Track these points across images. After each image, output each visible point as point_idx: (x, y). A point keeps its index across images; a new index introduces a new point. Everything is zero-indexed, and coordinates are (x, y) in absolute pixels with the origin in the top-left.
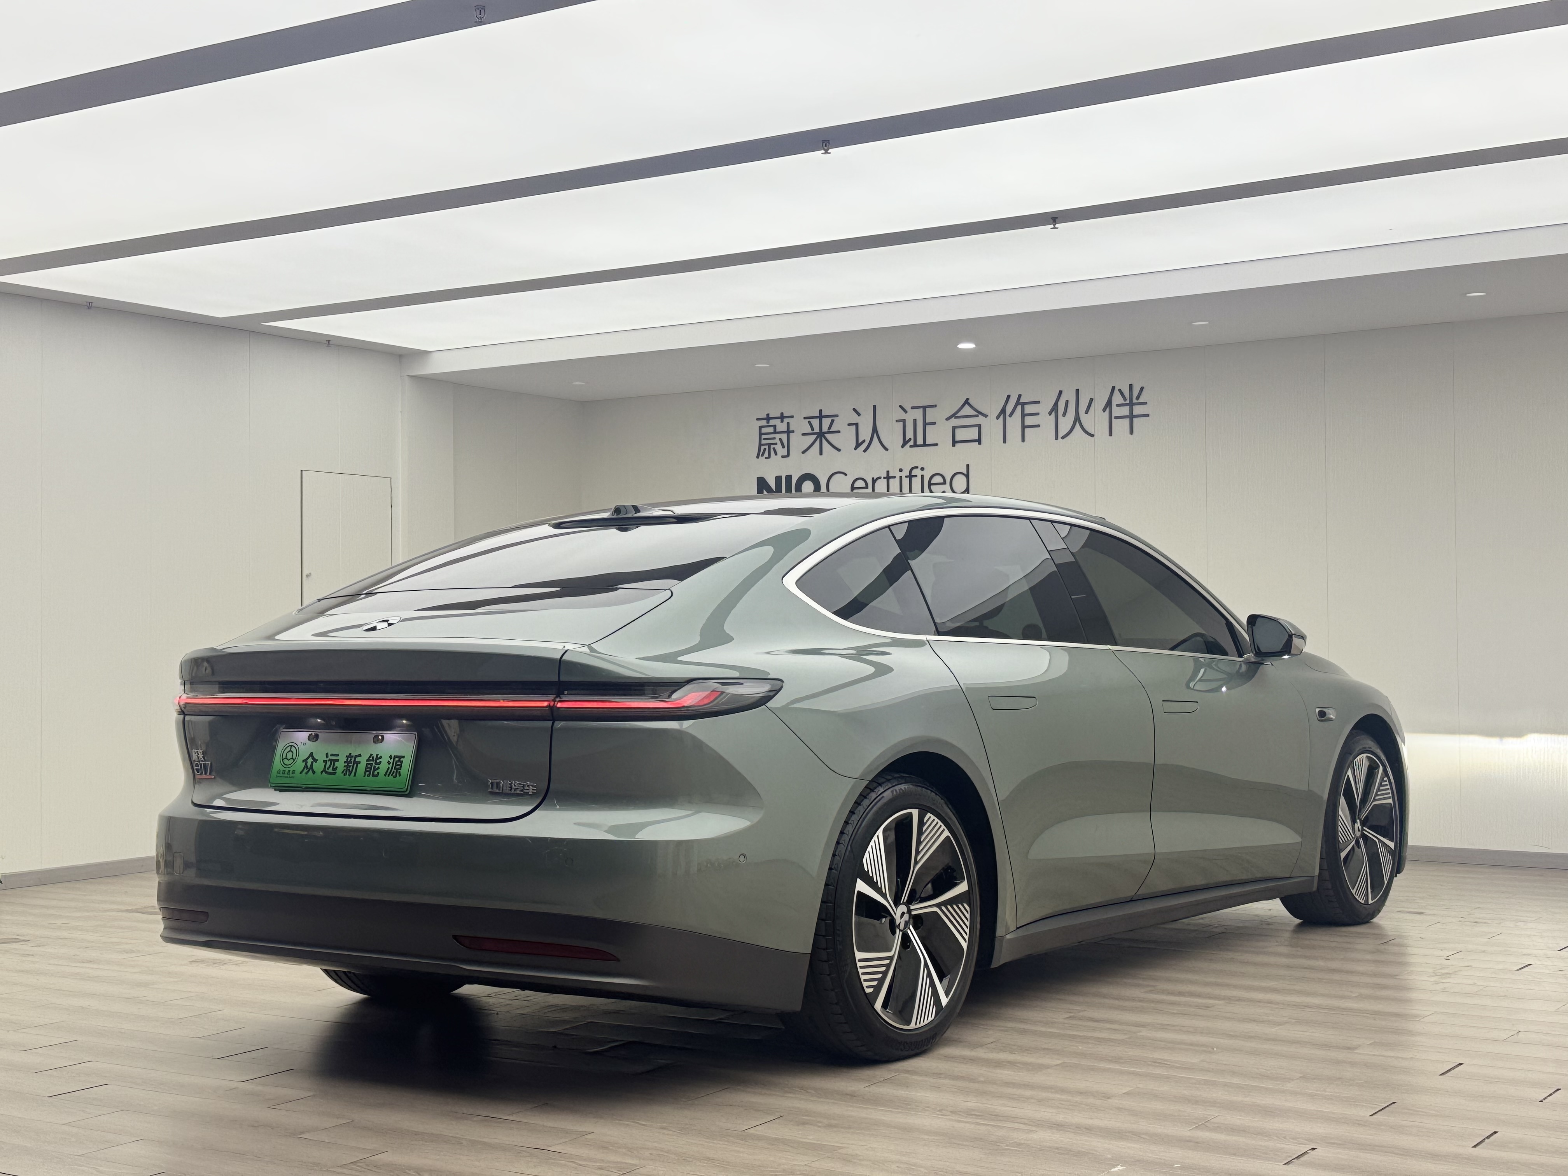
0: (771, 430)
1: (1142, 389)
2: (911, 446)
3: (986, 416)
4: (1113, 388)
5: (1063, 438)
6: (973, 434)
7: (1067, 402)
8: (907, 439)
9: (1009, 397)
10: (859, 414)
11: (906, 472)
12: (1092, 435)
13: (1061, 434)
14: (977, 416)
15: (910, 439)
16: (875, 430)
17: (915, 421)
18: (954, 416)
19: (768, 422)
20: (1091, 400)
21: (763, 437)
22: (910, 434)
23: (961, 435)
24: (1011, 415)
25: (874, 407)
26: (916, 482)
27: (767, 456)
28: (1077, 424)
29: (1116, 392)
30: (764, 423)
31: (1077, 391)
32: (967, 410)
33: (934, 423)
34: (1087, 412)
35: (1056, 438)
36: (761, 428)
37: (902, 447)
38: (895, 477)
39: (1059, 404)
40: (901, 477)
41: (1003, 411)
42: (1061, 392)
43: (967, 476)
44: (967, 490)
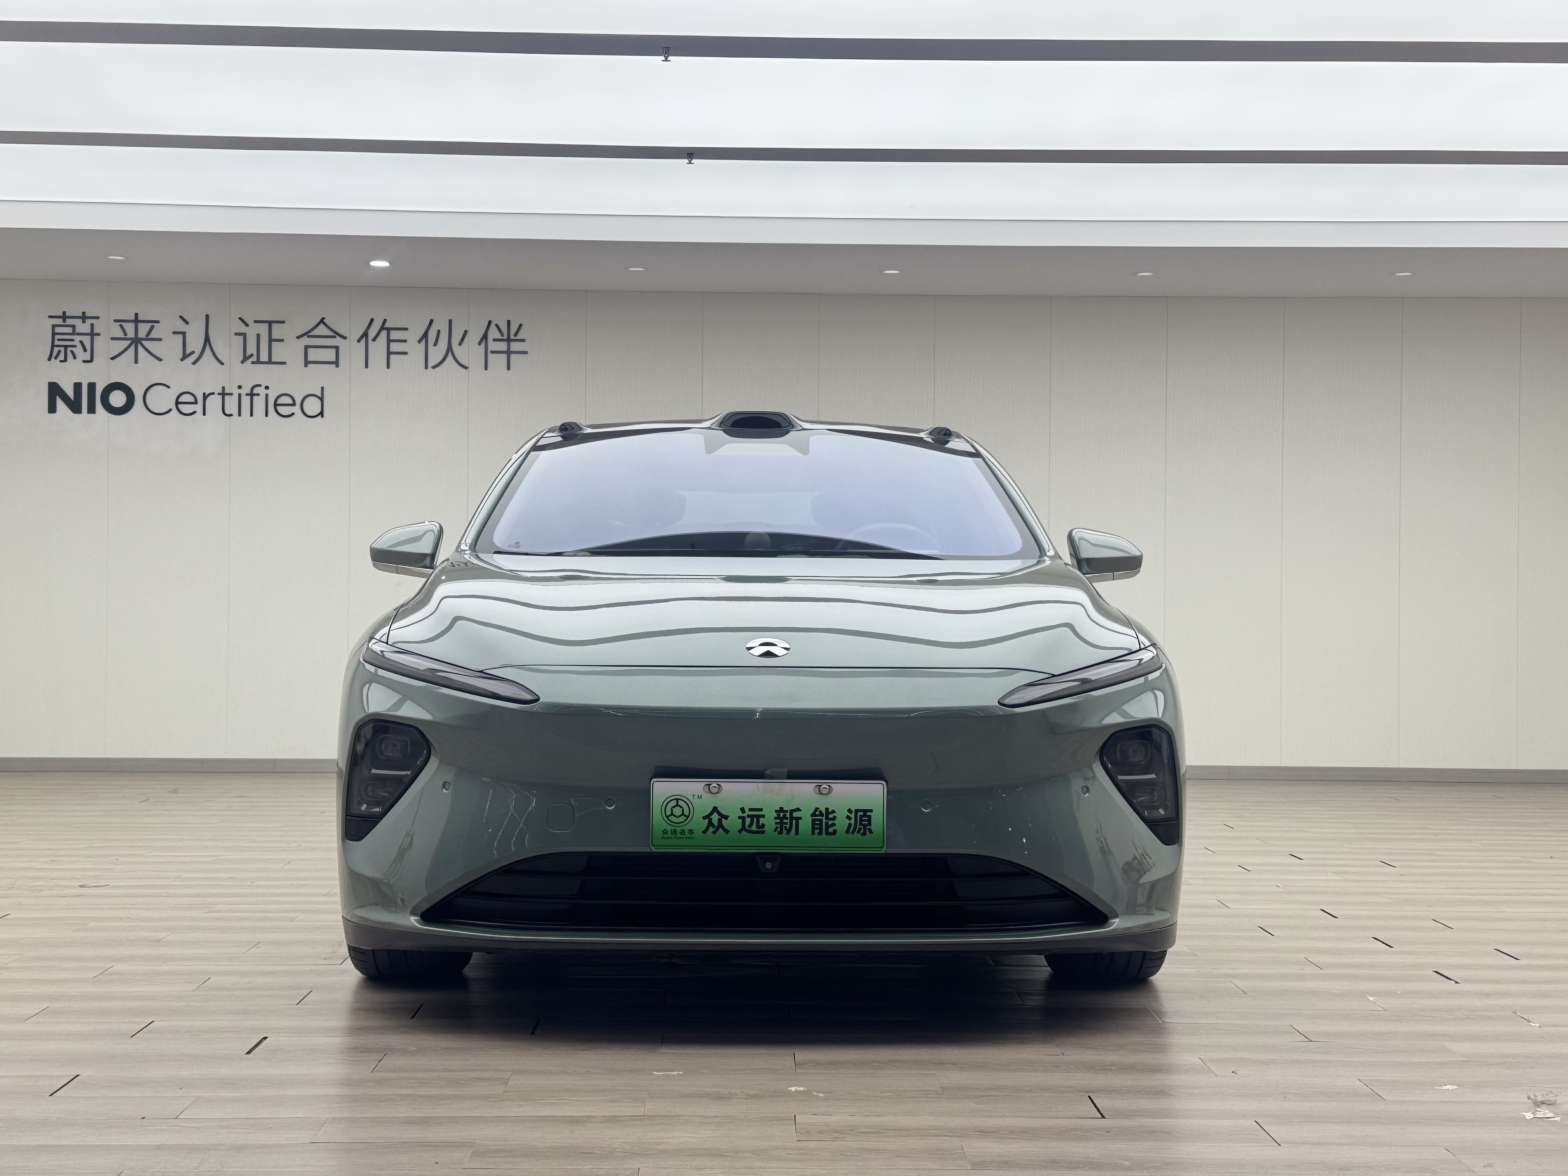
0: (70, 330)
1: (521, 326)
2: (253, 363)
3: (345, 338)
4: (490, 322)
5: (434, 367)
6: (330, 355)
7: (439, 332)
8: (248, 355)
9: (372, 320)
10: (187, 323)
11: (246, 389)
12: (466, 368)
13: (432, 363)
14: (334, 337)
15: (252, 355)
16: (207, 340)
17: (258, 335)
18: (306, 334)
19: (64, 321)
20: (466, 332)
21: (57, 337)
22: (251, 349)
23: (313, 355)
24: (374, 340)
25: (207, 316)
26: (259, 402)
27: (63, 359)
28: (450, 354)
29: (493, 327)
30: (59, 321)
31: (450, 321)
32: (322, 330)
33: (282, 340)
34: (460, 344)
35: (426, 368)
36: (54, 326)
37: (242, 362)
38: (231, 394)
39: (430, 332)
40: (240, 395)
41: (365, 335)
42: (432, 321)
43: (322, 399)
44: (321, 414)
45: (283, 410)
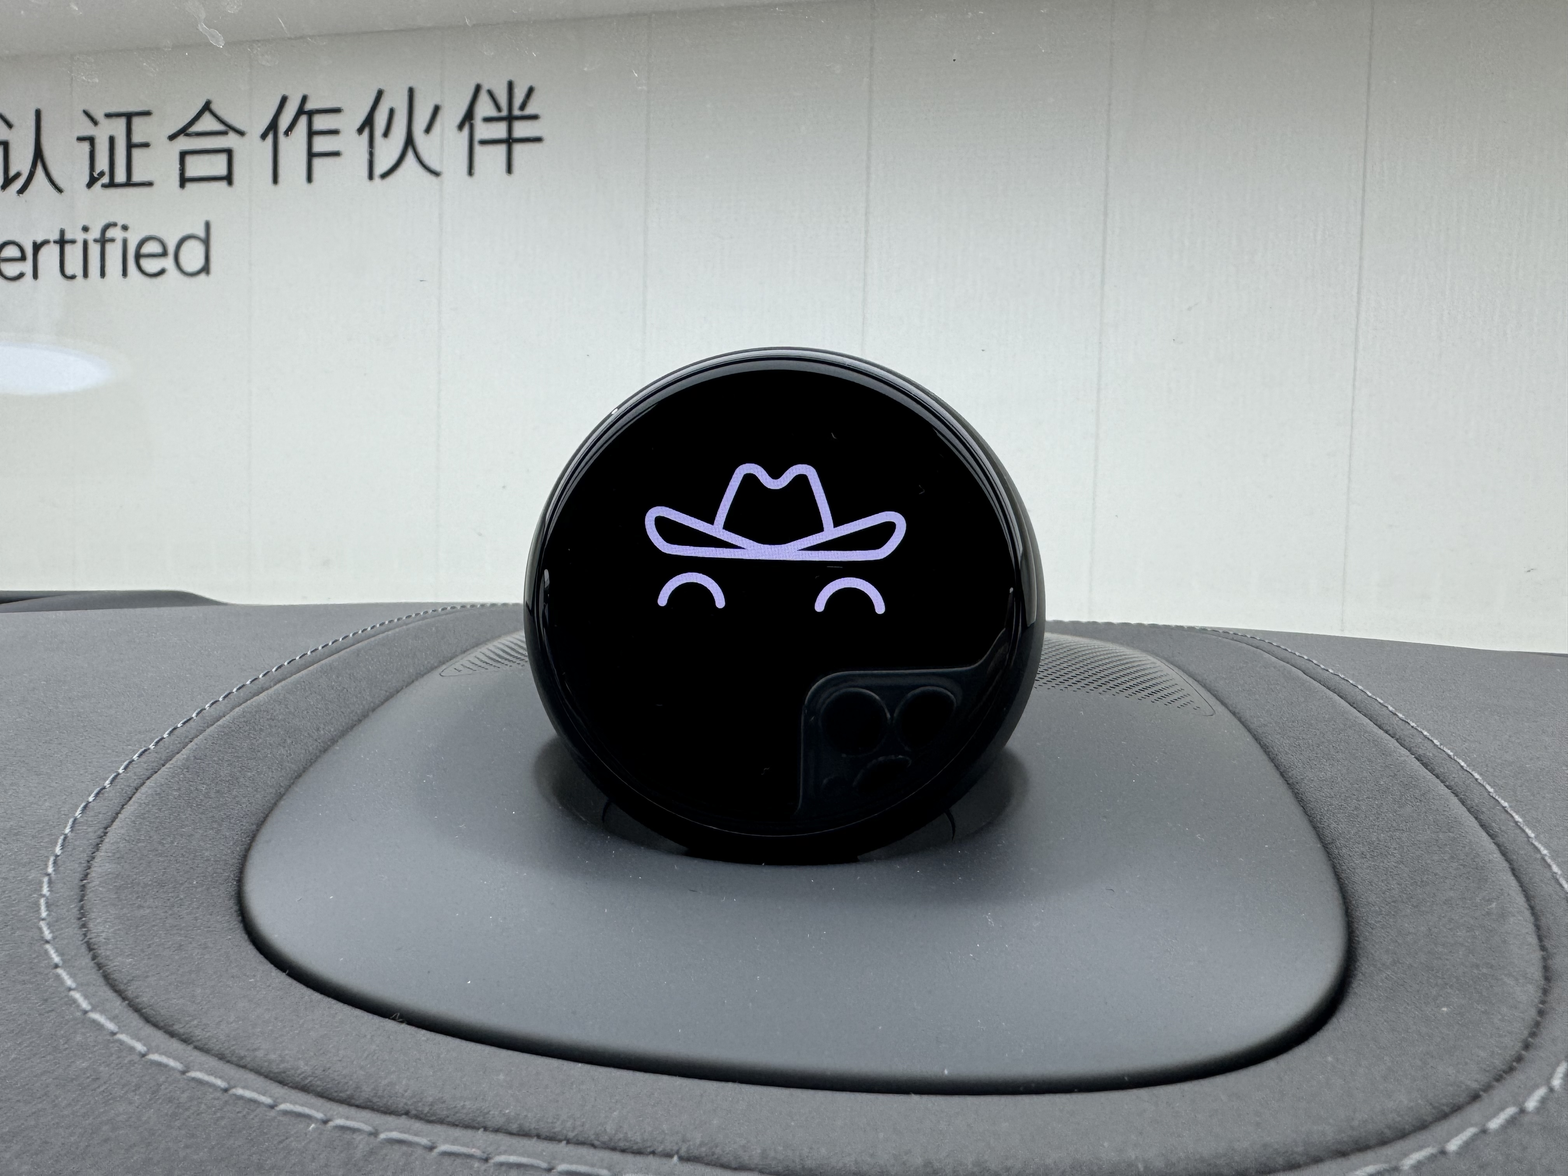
1: (531, 91)
2: (105, 186)
3: (241, 133)
5: (384, 176)
6: (217, 165)
7: (392, 112)
8: (97, 173)
9: (284, 100)
10: (10, 125)
11: (95, 233)
12: (436, 174)
13: (379, 169)
14: (225, 133)
15: (102, 174)
16: (38, 155)
17: (112, 140)
18: (184, 131)
20: (437, 109)
22: (102, 164)
24: (287, 133)
25: (38, 113)
26: (114, 252)
28: (410, 153)
29: (484, 98)
31: (411, 91)
32: (207, 123)
33: (146, 145)
34: (428, 130)
35: (371, 177)
37: (90, 185)
38: (73, 242)
39: (377, 114)
40: (85, 243)
41: (273, 126)
42: (380, 94)
43: (206, 242)
44: (206, 269)
45: (146, 264)
